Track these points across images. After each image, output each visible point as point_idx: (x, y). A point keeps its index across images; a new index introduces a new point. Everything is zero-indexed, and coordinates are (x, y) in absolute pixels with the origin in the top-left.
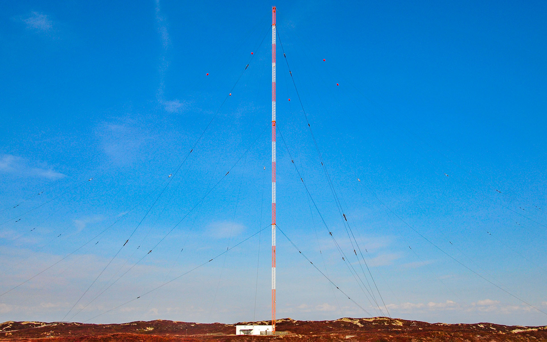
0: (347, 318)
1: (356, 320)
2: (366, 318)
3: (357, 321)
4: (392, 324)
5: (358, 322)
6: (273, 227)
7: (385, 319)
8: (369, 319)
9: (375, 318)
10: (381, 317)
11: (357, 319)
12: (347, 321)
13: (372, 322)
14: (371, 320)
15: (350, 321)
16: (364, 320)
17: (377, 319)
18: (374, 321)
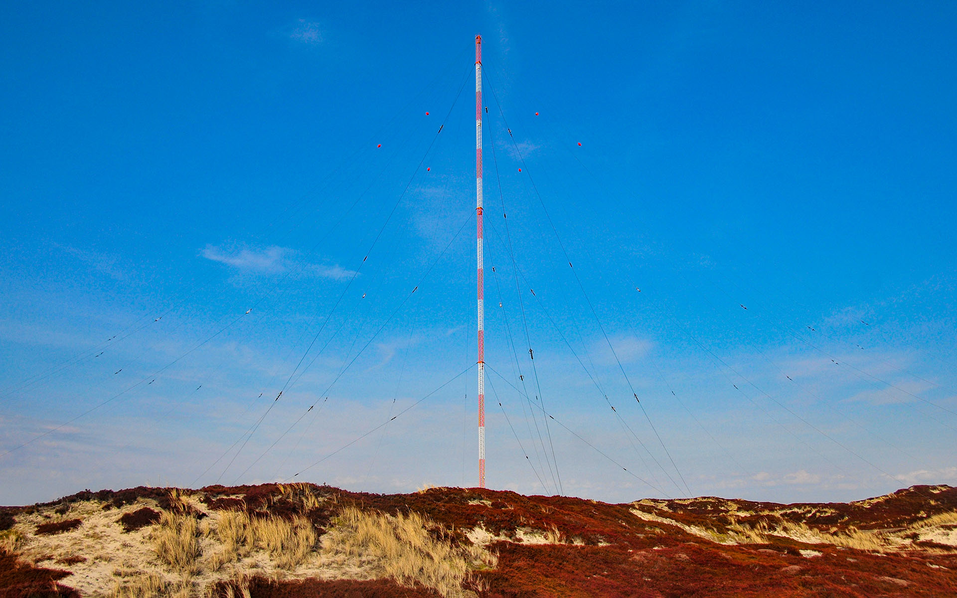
0: (648, 499)
1: (663, 502)
2: (680, 500)
3: (664, 504)
4: (720, 508)
5: (665, 506)
6: (480, 366)
7: (710, 500)
8: (685, 500)
9: (696, 499)
10: (705, 498)
11: (665, 500)
12: (648, 504)
13: (688, 505)
14: (686, 503)
15: (652, 504)
16: (676, 501)
17: (697, 501)
18: (692, 504)
